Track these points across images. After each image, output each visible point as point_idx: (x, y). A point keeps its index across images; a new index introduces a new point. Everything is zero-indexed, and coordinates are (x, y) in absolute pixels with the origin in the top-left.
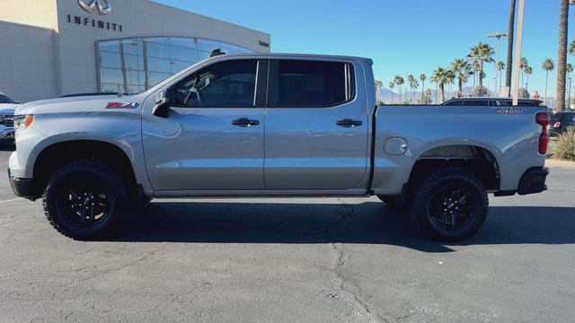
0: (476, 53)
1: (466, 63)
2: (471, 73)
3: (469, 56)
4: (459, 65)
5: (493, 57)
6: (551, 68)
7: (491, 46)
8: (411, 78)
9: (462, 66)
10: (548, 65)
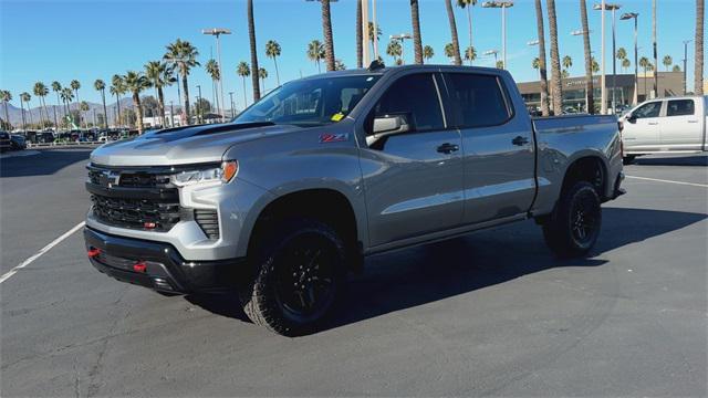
0: (176, 53)
1: (164, 66)
2: (173, 80)
3: (166, 57)
4: (156, 69)
5: (197, 59)
6: (247, 73)
7: (192, 44)
8: (57, 86)
9: (161, 70)
10: (243, 69)
